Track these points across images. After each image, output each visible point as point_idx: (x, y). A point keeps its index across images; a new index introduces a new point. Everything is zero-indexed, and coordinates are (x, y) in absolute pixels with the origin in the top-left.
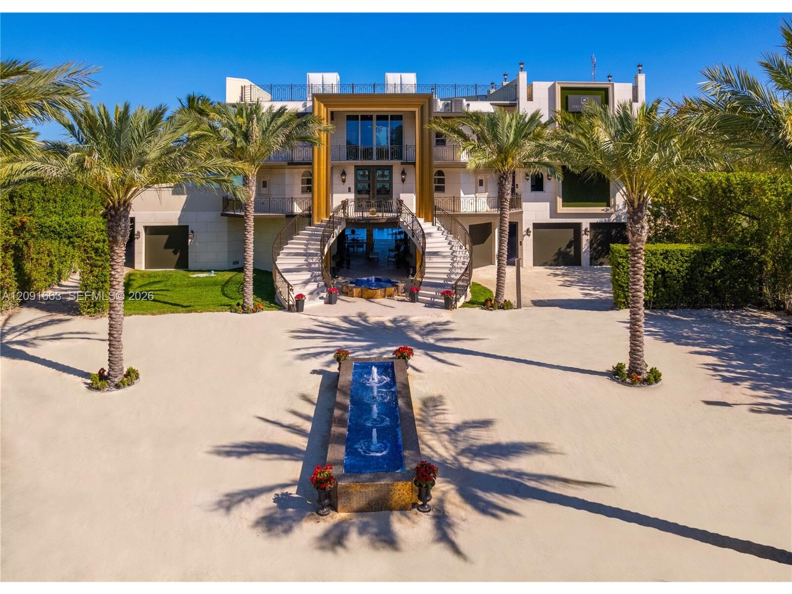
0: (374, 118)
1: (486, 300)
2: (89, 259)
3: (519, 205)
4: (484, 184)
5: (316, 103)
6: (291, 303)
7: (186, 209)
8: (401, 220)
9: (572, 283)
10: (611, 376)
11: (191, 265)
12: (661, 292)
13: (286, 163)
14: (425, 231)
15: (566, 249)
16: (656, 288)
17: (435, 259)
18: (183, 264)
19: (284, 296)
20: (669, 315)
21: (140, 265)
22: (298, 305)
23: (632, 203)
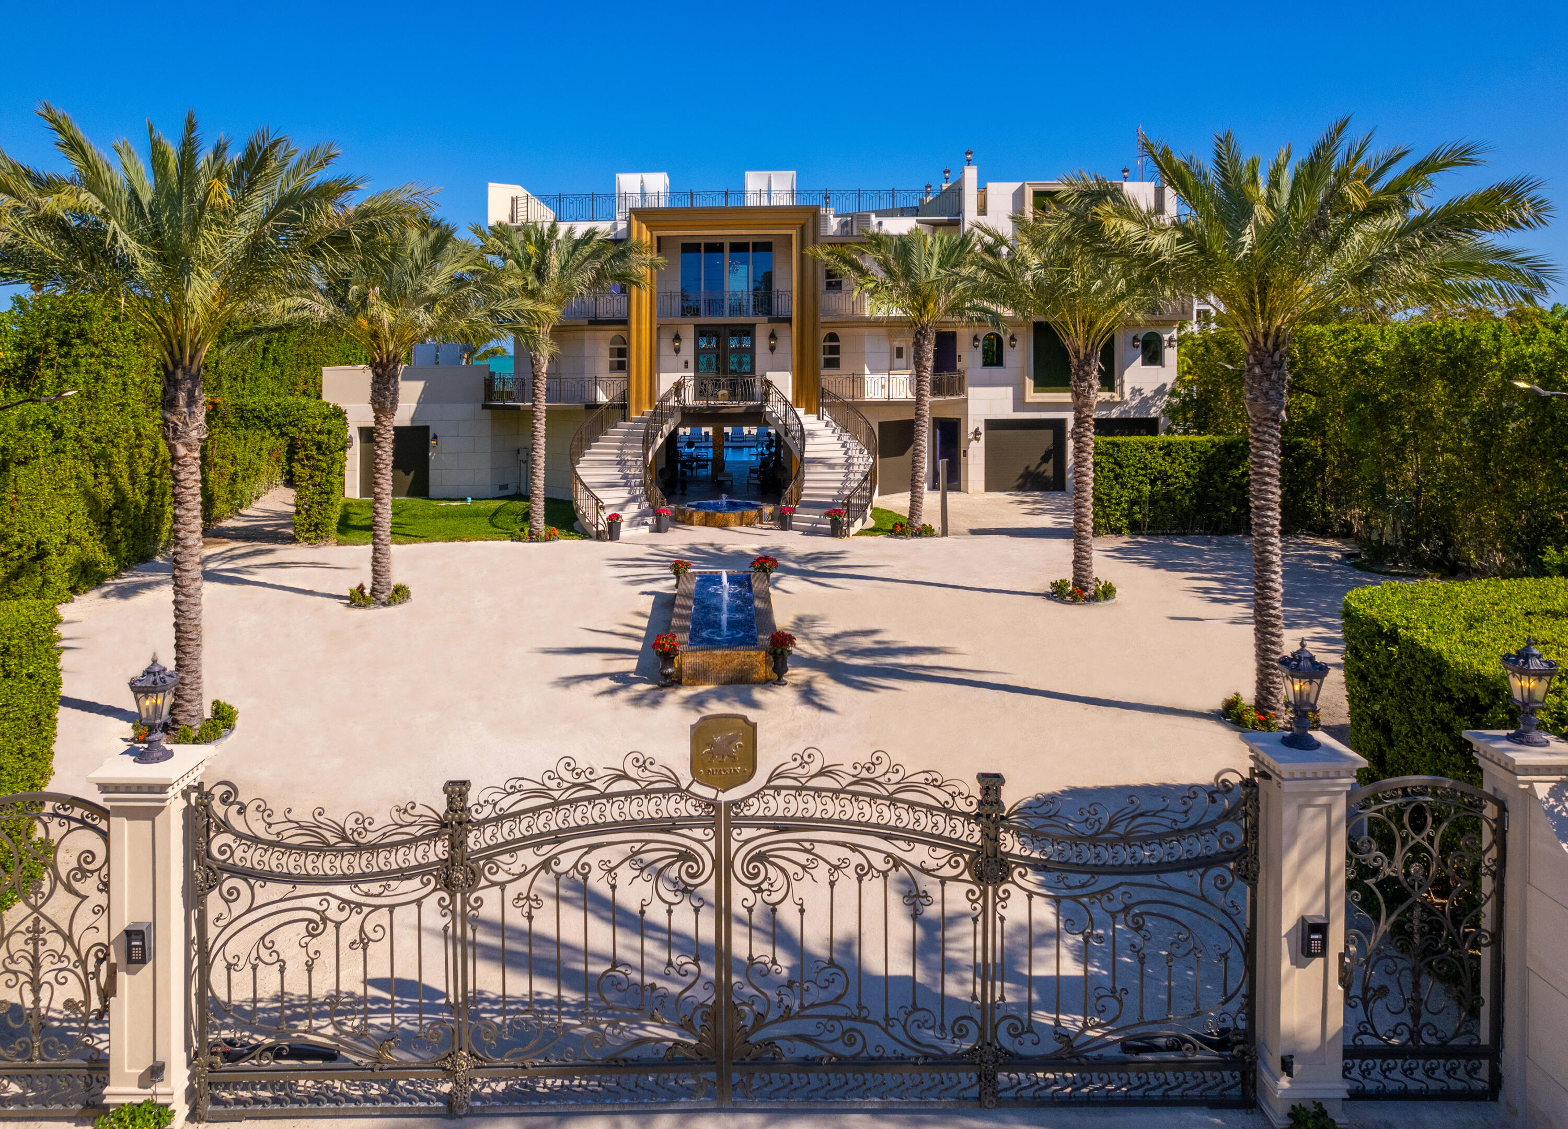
0: (727, 248)
1: (895, 526)
2: (308, 458)
3: (962, 390)
4: (904, 354)
5: (635, 223)
6: (601, 528)
7: (425, 400)
8: (768, 409)
9: (1044, 512)
10: (1048, 596)
11: (432, 491)
12: (1161, 507)
13: (586, 322)
14: (805, 427)
15: (1040, 465)
16: (1153, 502)
17: (820, 469)
18: (420, 489)
19: (591, 518)
20: (1175, 543)
21: (353, 489)
22: (612, 531)
23: (1077, 353)
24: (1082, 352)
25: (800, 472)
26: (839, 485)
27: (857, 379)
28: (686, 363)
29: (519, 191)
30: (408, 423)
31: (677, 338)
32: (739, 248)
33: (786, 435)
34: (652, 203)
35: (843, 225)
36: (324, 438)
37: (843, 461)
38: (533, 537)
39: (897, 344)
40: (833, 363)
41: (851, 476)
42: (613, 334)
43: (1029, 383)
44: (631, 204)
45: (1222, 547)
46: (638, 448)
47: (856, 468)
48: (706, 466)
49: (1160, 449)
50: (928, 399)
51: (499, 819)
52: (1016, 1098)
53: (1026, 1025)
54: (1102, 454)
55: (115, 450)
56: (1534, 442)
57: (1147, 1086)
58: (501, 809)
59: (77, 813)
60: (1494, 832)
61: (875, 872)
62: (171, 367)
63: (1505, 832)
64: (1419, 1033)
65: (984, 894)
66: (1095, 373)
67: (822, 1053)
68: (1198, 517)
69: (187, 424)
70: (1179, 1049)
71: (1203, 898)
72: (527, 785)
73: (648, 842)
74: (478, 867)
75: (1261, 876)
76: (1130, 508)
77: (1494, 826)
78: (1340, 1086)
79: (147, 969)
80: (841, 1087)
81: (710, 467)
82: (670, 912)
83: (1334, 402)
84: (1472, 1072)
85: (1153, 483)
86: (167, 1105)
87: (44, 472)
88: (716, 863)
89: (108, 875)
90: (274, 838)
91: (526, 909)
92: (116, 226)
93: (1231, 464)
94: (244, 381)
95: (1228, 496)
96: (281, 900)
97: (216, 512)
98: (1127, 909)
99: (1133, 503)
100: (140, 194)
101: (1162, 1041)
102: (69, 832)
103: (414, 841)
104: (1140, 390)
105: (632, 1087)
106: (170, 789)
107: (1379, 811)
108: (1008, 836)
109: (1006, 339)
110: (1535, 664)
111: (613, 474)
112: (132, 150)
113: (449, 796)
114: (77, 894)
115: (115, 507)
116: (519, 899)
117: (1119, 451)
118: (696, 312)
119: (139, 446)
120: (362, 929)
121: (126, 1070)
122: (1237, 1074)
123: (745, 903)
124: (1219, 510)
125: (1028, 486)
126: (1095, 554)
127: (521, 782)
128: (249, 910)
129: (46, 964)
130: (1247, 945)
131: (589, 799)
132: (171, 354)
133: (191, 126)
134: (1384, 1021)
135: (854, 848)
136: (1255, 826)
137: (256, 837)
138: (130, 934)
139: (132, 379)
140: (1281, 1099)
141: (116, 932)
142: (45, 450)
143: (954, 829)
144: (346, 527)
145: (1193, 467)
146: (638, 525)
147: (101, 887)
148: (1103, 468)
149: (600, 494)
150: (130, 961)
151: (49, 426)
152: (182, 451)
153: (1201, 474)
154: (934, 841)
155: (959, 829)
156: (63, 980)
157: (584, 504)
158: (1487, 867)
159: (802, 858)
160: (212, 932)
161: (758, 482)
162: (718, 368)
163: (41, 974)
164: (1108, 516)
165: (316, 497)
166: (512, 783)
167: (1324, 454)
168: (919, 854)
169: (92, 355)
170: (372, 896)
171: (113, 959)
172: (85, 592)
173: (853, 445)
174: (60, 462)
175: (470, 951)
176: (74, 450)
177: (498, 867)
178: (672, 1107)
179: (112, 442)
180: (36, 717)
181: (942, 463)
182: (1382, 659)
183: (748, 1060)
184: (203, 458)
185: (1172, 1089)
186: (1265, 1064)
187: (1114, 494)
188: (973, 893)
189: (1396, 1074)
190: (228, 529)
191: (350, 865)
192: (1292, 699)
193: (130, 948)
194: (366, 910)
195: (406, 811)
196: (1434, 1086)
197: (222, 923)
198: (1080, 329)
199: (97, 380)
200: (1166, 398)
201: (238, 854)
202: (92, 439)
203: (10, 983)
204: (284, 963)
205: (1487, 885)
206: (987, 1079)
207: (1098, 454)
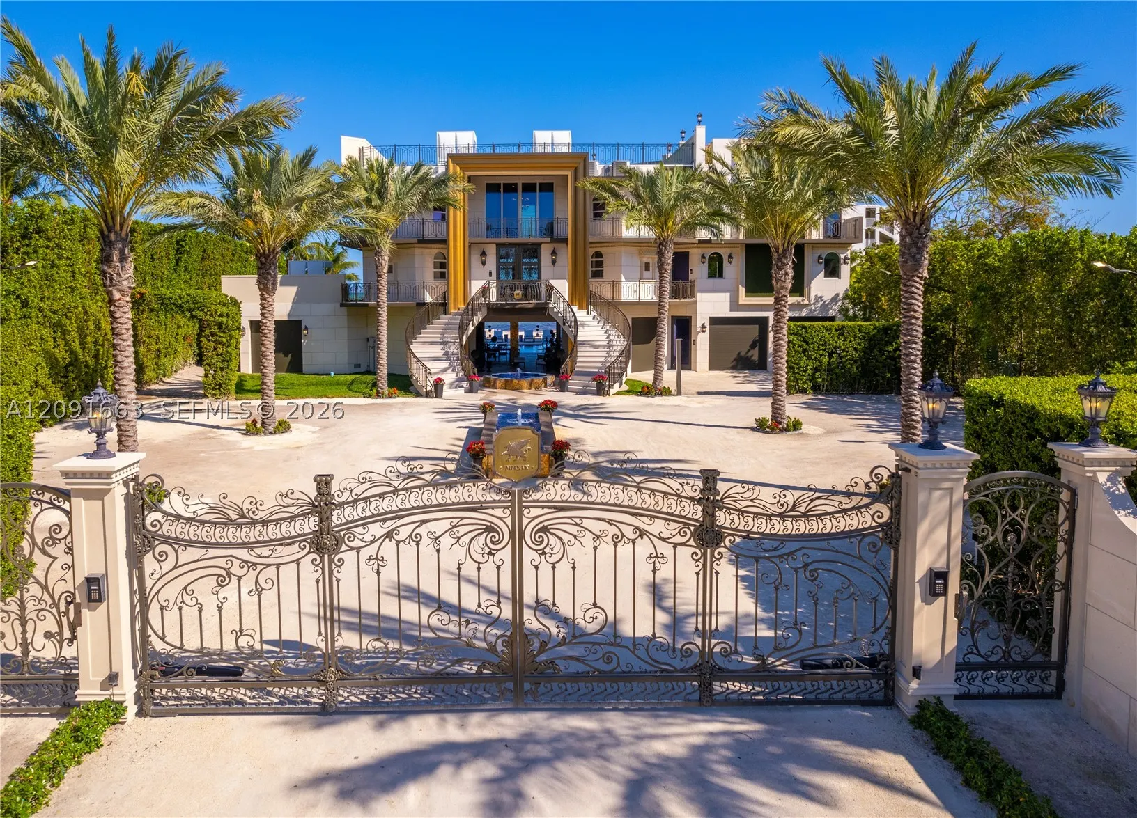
0: (520, 188)
1: (643, 388)
2: (212, 335)
3: (692, 295)
4: (651, 268)
5: (451, 165)
6: (429, 389)
7: (298, 300)
8: (551, 306)
9: (752, 382)
10: (753, 429)
11: (305, 368)
12: (836, 374)
13: (416, 241)
14: (578, 319)
15: (749, 351)
16: (830, 369)
17: (588, 348)
18: (296, 366)
19: (422, 382)
20: (845, 399)
21: (247, 368)
22: (437, 390)
23: (777, 249)
24: (781, 249)
25: (574, 350)
26: (602, 359)
27: (616, 285)
28: (490, 272)
29: (364, 143)
30: (286, 318)
31: (484, 254)
32: (529, 188)
33: (564, 324)
34: (464, 151)
35: (607, 170)
36: (224, 319)
37: (605, 343)
38: (379, 395)
39: (645, 260)
40: (598, 274)
41: (611, 353)
42: (436, 251)
43: (742, 290)
44: (448, 151)
45: (878, 401)
46: (455, 333)
47: (615, 348)
48: (505, 354)
49: (836, 330)
50: (667, 300)
51: (354, 502)
52: (726, 700)
53: (733, 649)
54: (794, 334)
55: (68, 322)
56: (1106, 314)
57: (818, 691)
58: (356, 495)
59: (47, 496)
60: (1067, 511)
61: (626, 540)
62: (106, 232)
63: (1075, 510)
64: (1009, 653)
65: (704, 555)
66: (790, 264)
67: (588, 669)
68: (862, 381)
69: (120, 275)
70: (841, 667)
71: (860, 558)
72: (375, 477)
73: (463, 518)
74: (340, 536)
75: (902, 542)
76: (814, 374)
77: (1068, 506)
78: (952, 686)
79: (104, 606)
80: (602, 692)
81: (508, 356)
82: (479, 569)
83: (963, 295)
84: (1044, 680)
85: (830, 355)
86: (121, 703)
87: (15, 331)
88: (512, 534)
89: (72, 542)
90: (191, 515)
91: (376, 566)
92: (60, 113)
93: (887, 342)
94: (162, 281)
95: (884, 366)
96: (197, 561)
97: (145, 377)
98: (806, 566)
99: (816, 370)
100: (77, 99)
101: (829, 662)
102: (42, 511)
103: (293, 518)
104: (821, 297)
105: (454, 694)
106: (114, 476)
107: (987, 496)
108: (721, 513)
109: (725, 257)
110: (1101, 389)
111: (437, 351)
112: (69, 65)
113: (318, 484)
114: (50, 556)
115: (70, 364)
116: (370, 559)
117: (806, 332)
118: (498, 234)
119: (86, 321)
120: (257, 581)
121: (91, 678)
122: (881, 682)
123: (533, 562)
124: (877, 375)
125: (739, 367)
126: (787, 405)
127: (370, 475)
128: (175, 568)
129: (30, 605)
130: (890, 591)
131: (419, 487)
132: (106, 221)
133: (111, 38)
134: (985, 646)
135: (611, 522)
136: (898, 505)
137: (180, 515)
138: (90, 581)
139: (79, 269)
140: (912, 695)
141: (80, 579)
142: (16, 314)
143: (683, 508)
144: (241, 389)
145: (859, 344)
146: (456, 388)
147: (67, 550)
148: (794, 345)
149: (429, 365)
150: (90, 600)
151: (18, 297)
152: (117, 295)
153: (865, 351)
154: (669, 517)
155: (687, 509)
156: (43, 618)
157: (417, 372)
158: (1061, 536)
159: (574, 530)
160: (149, 583)
161: (544, 363)
162: (514, 276)
163: (26, 613)
164: (797, 380)
165: (219, 364)
166: (364, 475)
167: (954, 335)
168: (658, 527)
169: (48, 247)
170: (264, 557)
171: (78, 600)
172: (51, 426)
173: (613, 332)
174: (28, 326)
175: (336, 625)
176: (37, 317)
177: (355, 536)
178: (482, 707)
179: (66, 315)
180: (16, 468)
181: (677, 342)
182: (992, 420)
183: (535, 674)
184: (135, 336)
185: (835, 693)
186: (900, 673)
187: (802, 364)
188: (697, 554)
189: (992, 681)
190: (156, 390)
191: (247, 535)
192: (926, 415)
193: (89, 591)
194: (260, 567)
195: (287, 496)
196: (1019, 689)
197: (156, 577)
198: (779, 230)
199: (52, 267)
200: (840, 303)
201: (165, 527)
202: (50, 310)
203: (4, 619)
204: (202, 605)
205: (1061, 548)
206: (706, 687)
207: (791, 334)
